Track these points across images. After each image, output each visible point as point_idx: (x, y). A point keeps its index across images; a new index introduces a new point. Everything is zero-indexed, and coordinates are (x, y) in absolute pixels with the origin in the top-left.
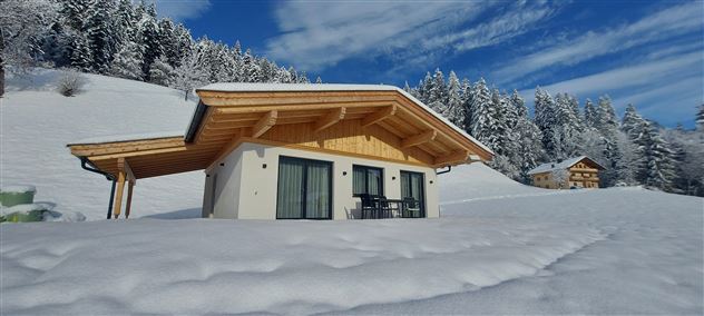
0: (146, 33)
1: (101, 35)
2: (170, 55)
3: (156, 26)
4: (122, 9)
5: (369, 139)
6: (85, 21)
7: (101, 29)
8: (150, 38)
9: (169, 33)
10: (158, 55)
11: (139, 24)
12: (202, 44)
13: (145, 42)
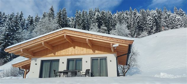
0: (97, 19)
1: (85, 25)
2: (105, 23)
3: (100, 15)
4: (90, 14)
5: (74, 48)
6: (80, 22)
7: (84, 23)
8: (99, 20)
9: (104, 16)
10: (102, 25)
11: (95, 17)
12: (116, 14)
13: (97, 22)
